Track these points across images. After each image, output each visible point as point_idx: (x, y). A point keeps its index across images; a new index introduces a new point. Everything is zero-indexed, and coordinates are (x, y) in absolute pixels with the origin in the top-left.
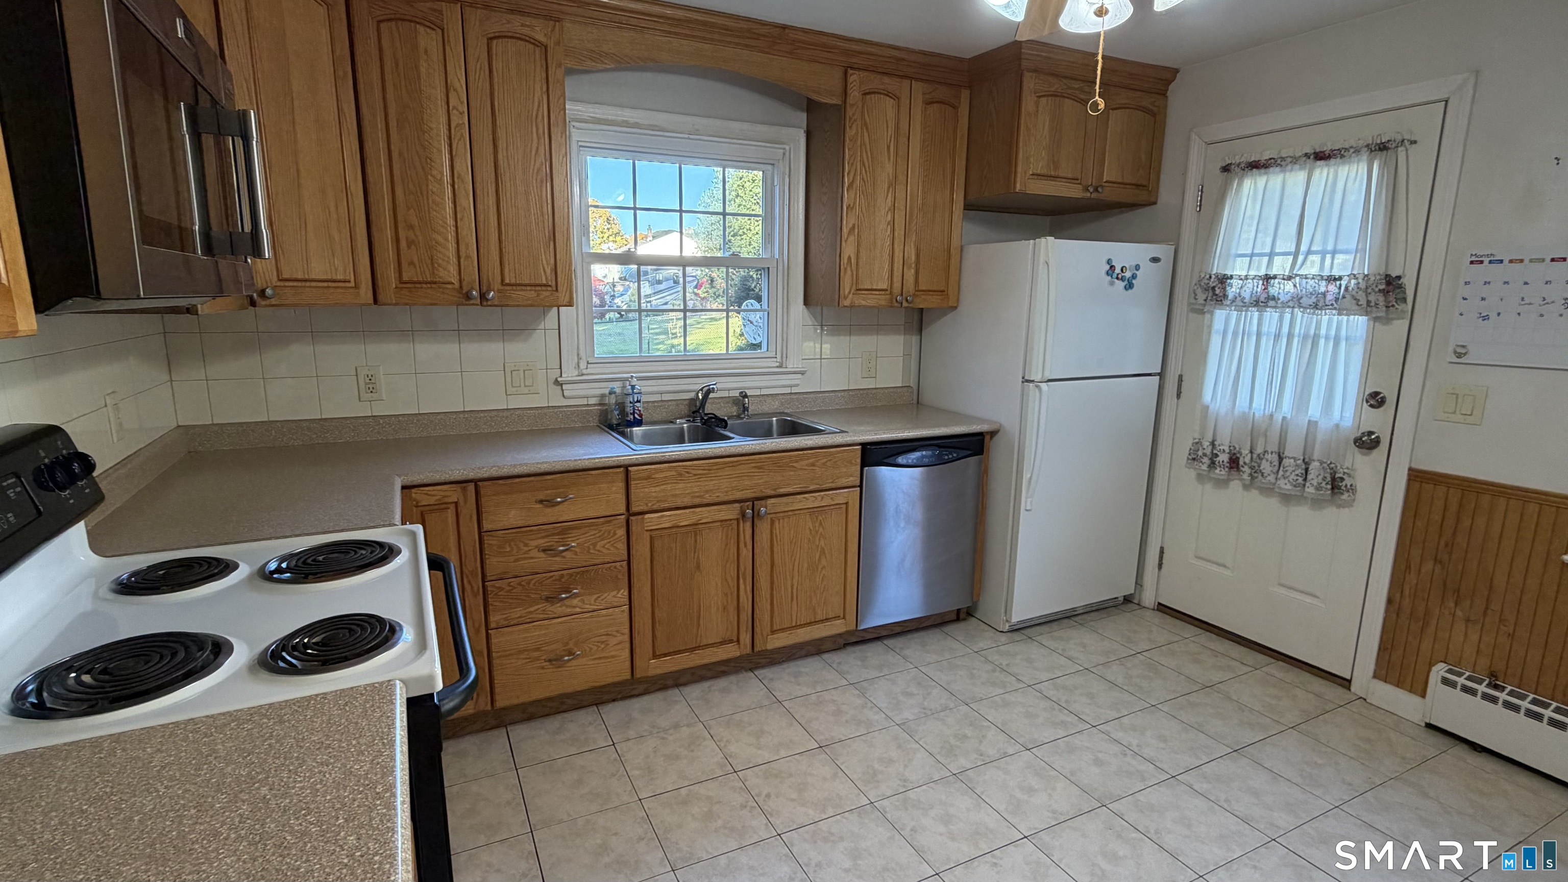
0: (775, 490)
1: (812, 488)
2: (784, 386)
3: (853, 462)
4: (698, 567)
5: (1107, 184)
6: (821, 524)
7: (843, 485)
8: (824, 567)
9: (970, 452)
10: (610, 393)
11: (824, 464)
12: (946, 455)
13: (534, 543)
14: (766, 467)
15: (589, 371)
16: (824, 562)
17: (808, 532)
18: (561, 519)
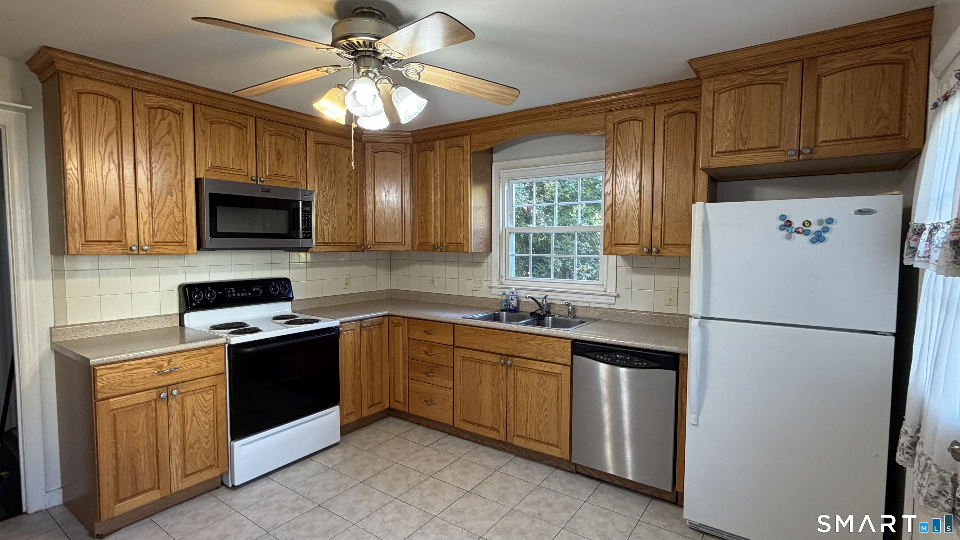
0: (519, 353)
1: (540, 358)
2: (602, 303)
3: (565, 349)
4: (481, 382)
5: (822, 144)
6: (544, 382)
7: (558, 362)
8: (546, 409)
9: (658, 365)
10: (503, 294)
11: (547, 346)
12: (636, 362)
13: (423, 348)
14: (514, 340)
15: (506, 283)
16: (546, 405)
17: (536, 383)
18: (432, 341)
